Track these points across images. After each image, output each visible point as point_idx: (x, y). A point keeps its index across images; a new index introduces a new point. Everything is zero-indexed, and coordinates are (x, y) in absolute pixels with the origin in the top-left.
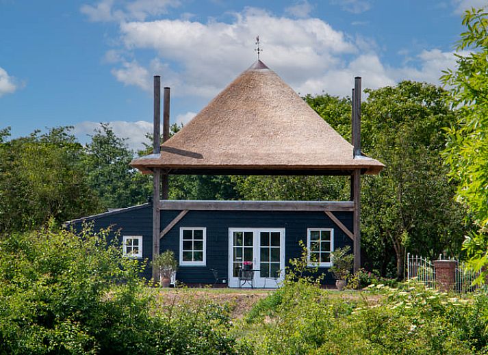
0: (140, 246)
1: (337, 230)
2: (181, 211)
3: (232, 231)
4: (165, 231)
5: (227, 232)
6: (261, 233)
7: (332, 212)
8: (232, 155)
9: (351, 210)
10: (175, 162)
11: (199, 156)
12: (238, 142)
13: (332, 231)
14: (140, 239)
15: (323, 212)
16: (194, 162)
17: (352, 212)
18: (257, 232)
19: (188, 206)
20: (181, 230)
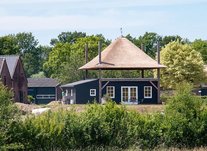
0: (95, 92)
1: (153, 87)
2: (107, 82)
3: (122, 87)
4: (103, 87)
5: (121, 88)
6: (131, 88)
7: (152, 81)
8: (123, 64)
9: (157, 81)
10: (108, 67)
11: (114, 65)
12: (123, 61)
13: (151, 87)
14: (95, 90)
15: (149, 82)
16: (113, 67)
17: (157, 82)
18: (129, 88)
19: (110, 80)
20: (107, 87)
